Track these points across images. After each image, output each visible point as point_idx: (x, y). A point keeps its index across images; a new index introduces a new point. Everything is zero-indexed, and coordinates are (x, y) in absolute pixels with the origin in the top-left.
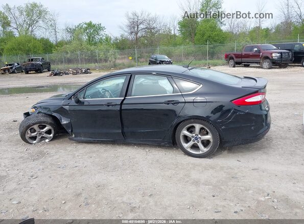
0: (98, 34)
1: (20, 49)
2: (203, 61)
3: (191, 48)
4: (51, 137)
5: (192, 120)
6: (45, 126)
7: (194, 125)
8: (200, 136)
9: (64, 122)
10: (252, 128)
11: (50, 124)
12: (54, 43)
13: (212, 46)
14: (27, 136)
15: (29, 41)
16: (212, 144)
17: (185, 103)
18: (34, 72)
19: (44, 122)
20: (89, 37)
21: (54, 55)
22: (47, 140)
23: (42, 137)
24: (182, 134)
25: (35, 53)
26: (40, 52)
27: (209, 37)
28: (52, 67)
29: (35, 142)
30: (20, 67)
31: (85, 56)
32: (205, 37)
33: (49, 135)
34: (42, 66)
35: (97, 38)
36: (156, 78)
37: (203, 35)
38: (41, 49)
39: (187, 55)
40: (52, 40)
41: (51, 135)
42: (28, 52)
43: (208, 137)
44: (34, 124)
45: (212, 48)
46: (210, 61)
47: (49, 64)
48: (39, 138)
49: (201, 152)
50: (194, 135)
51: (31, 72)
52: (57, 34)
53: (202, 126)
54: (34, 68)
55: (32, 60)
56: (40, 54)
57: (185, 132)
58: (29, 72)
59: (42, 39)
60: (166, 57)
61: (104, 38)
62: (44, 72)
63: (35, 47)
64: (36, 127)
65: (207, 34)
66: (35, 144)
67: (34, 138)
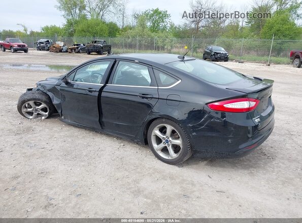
0: (163, 22)
1: (89, 31)
2: (265, 58)
3: (255, 41)
4: (46, 115)
5: (164, 120)
6: (41, 104)
7: (165, 125)
8: (170, 139)
9: (56, 102)
10: (229, 140)
11: (45, 102)
12: (121, 27)
13: (279, 41)
14: (24, 110)
15: (98, 25)
16: (181, 150)
17: (159, 98)
18: (95, 53)
19: (39, 100)
20: (154, 24)
21: (118, 39)
22: (43, 118)
23: (38, 114)
24: (153, 134)
25: (101, 36)
26: (105, 35)
27: (278, 31)
28: (113, 50)
29: (31, 117)
30: (85, 48)
31: (145, 42)
32: (273, 31)
33: (44, 113)
34: (102, 48)
35: (161, 25)
36: (139, 66)
37: (271, 28)
38: (107, 32)
39: (249, 49)
40: (120, 25)
41: (47, 113)
42: (94, 34)
43: (178, 142)
44: (29, 100)
45: (280, 44)
46: (273, 58)
47: (110, 47)
48: (35, 114)
49: (170, 158)
50: (165, 137)
51: (93, 53)
52: (125, 19)
53: (173, 128)
54: (95, 50)
55: (95, 42)
56: (105, 37)
57: (157, 132)
58: (91, 53)
59: (111, 23)
60: (223, 49)
61: (169, 25)
62: (104, 54)
63: (102, 30)
64: (31, 103)
65: (276, 27)
66: (31, 119)
67: (31, 113)
